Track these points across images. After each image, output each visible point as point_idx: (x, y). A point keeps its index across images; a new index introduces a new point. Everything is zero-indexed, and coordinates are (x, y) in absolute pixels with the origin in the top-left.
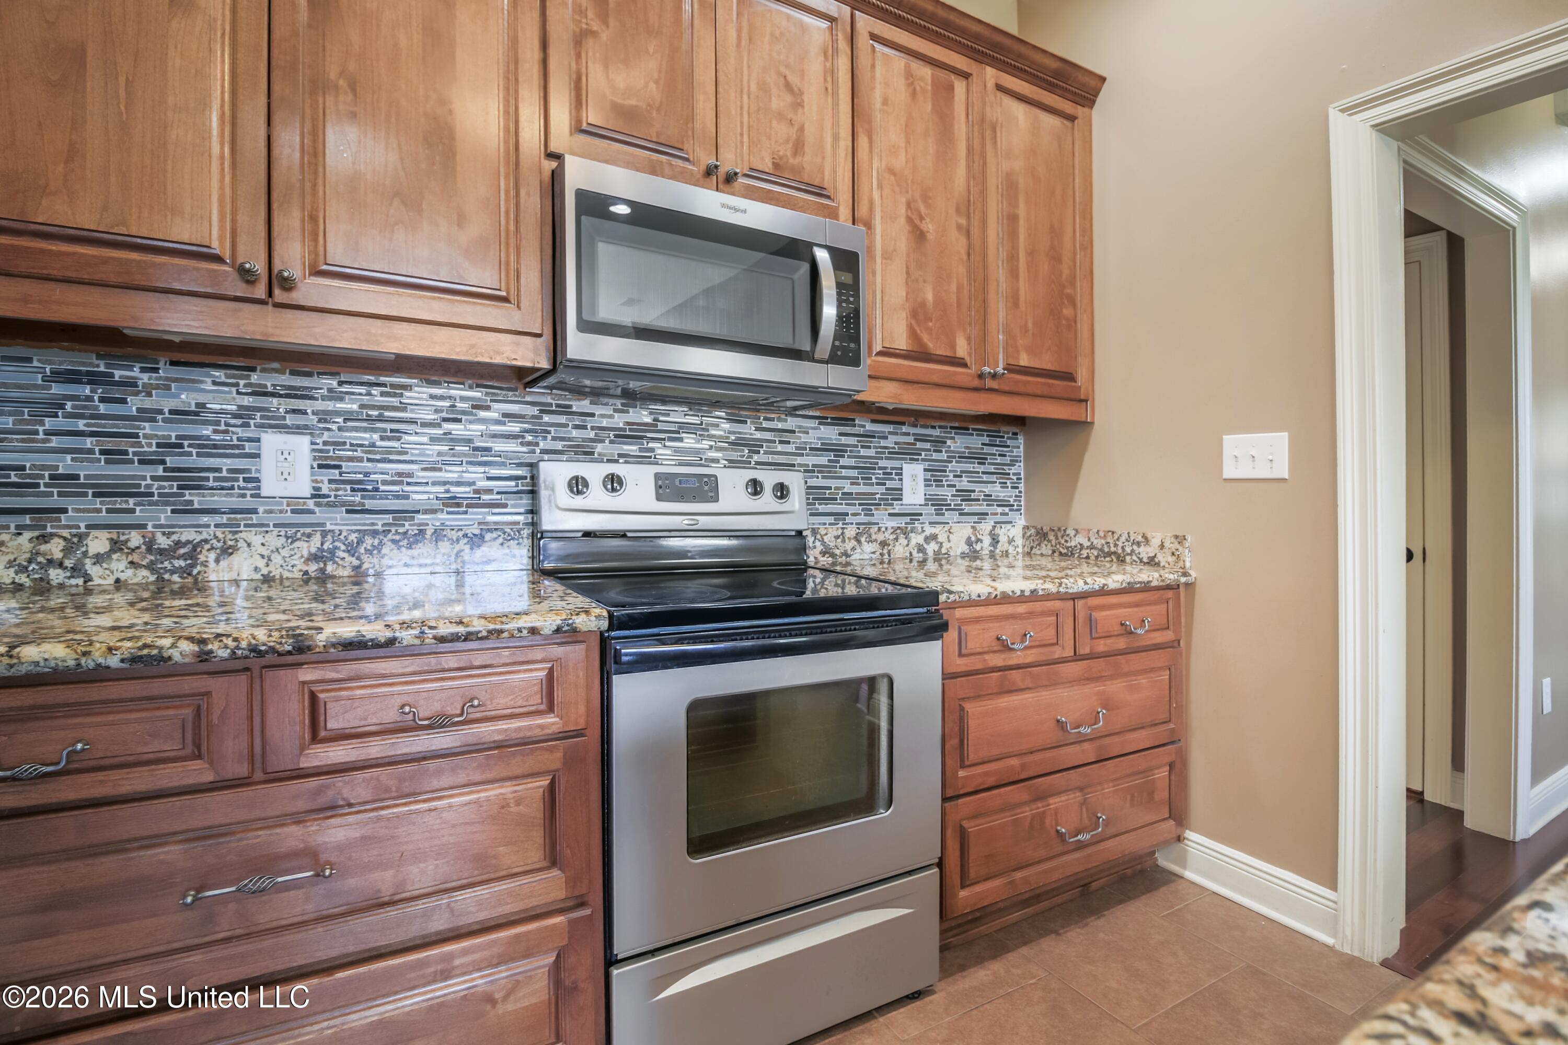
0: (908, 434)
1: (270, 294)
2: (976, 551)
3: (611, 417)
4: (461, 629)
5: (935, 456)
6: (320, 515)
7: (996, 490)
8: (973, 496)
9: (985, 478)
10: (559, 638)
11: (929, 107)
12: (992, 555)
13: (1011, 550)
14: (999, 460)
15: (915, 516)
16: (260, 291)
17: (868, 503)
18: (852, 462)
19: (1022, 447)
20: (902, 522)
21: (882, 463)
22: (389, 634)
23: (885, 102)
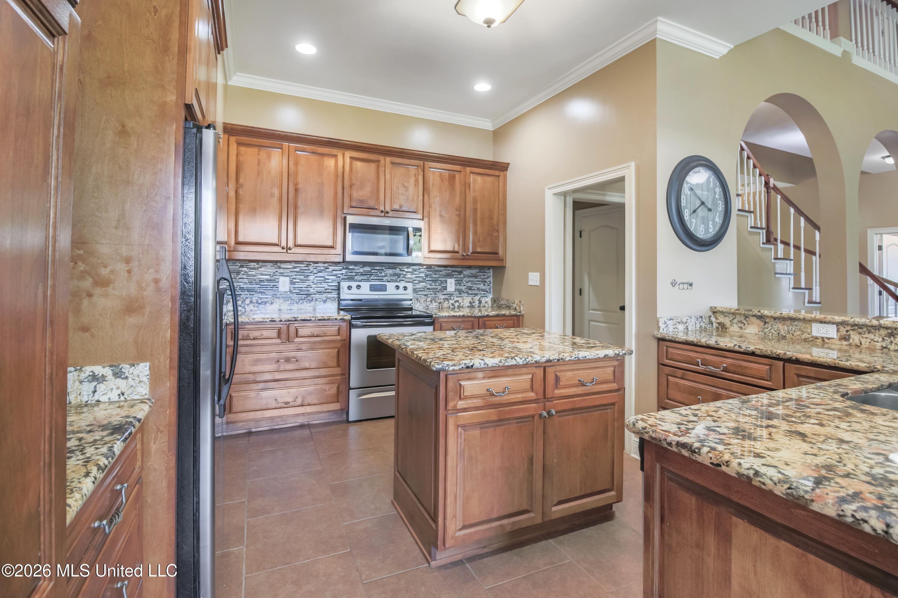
0: (449, 270)
1: (287, 251)
2: (473, 306)
3: (359, 269)
4: (322, 318)
5: (459, 276)
6: (291, 295)
7: (482, 286)
8: (472, 288)
9: (477, 283)
10: (341, 321)
11: (447, 183)
12: (479, 307)
13: (486, 305)
14: (483, 277)
15: (451, 295)
16: (285, 251)
17: (435, 291)
18: (430, 279)
19: (492, 273)
20: (447, 297)
21: (440, 279)
22: (310, 318)
23: (433, 184)
